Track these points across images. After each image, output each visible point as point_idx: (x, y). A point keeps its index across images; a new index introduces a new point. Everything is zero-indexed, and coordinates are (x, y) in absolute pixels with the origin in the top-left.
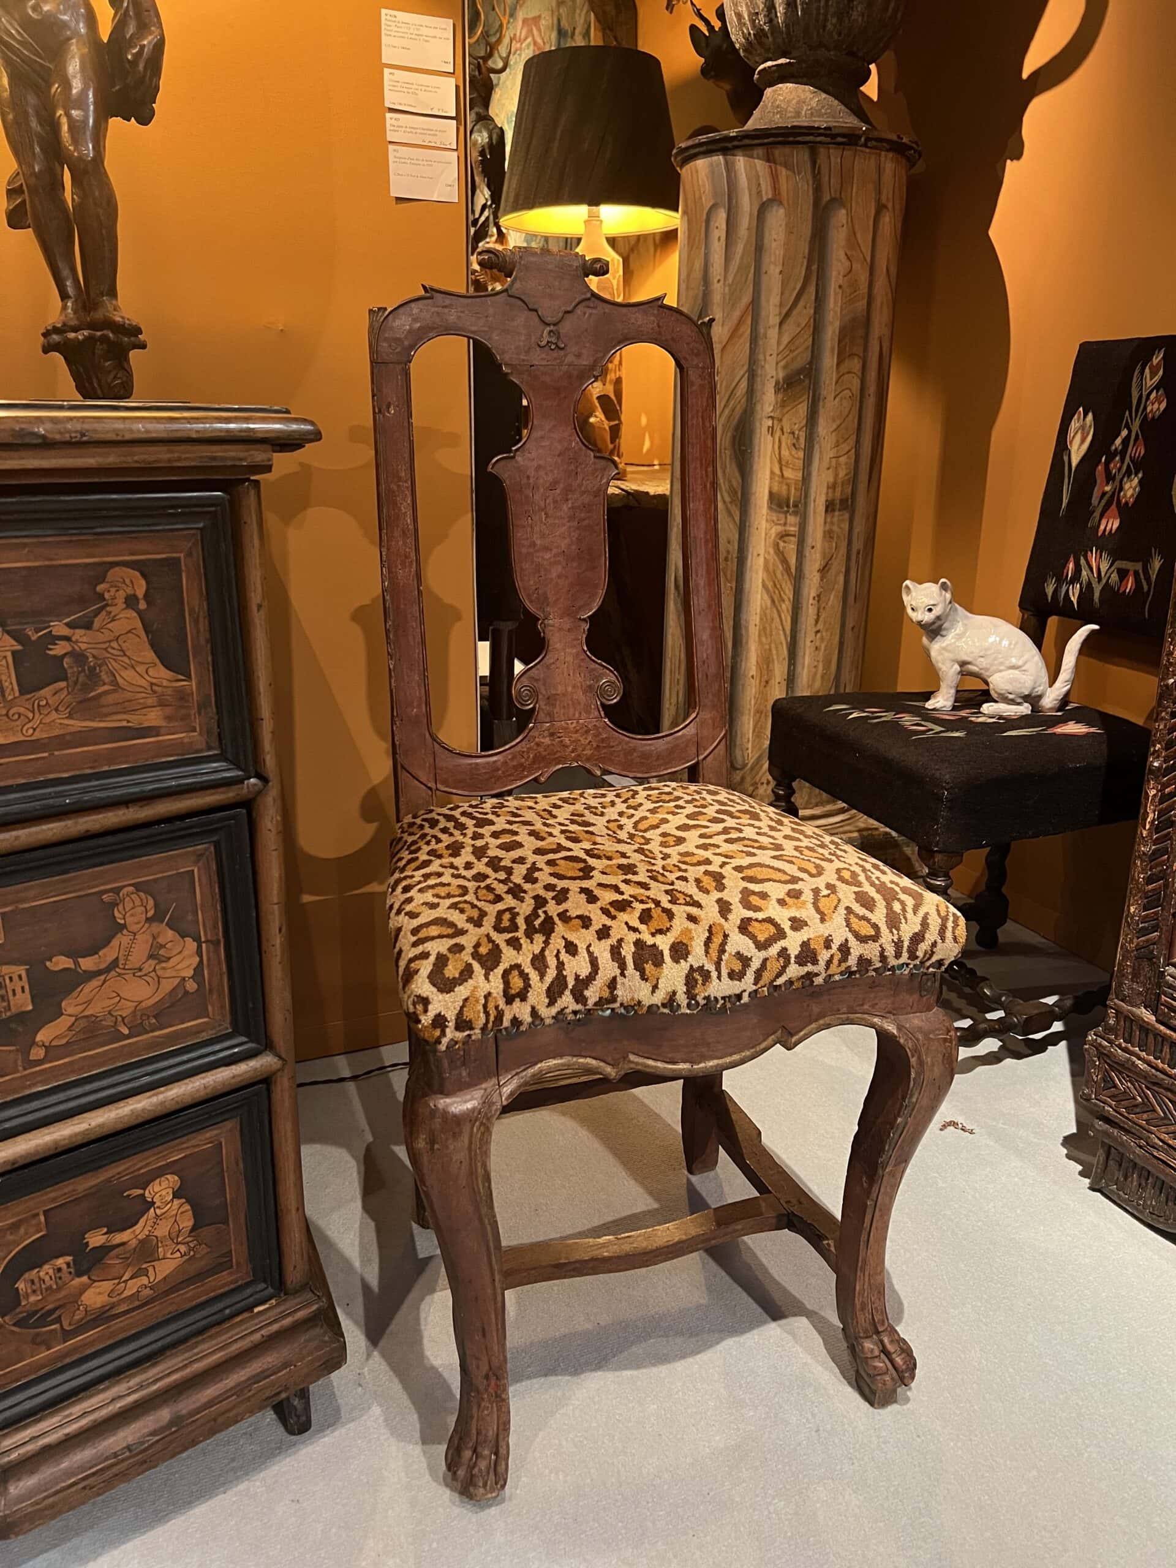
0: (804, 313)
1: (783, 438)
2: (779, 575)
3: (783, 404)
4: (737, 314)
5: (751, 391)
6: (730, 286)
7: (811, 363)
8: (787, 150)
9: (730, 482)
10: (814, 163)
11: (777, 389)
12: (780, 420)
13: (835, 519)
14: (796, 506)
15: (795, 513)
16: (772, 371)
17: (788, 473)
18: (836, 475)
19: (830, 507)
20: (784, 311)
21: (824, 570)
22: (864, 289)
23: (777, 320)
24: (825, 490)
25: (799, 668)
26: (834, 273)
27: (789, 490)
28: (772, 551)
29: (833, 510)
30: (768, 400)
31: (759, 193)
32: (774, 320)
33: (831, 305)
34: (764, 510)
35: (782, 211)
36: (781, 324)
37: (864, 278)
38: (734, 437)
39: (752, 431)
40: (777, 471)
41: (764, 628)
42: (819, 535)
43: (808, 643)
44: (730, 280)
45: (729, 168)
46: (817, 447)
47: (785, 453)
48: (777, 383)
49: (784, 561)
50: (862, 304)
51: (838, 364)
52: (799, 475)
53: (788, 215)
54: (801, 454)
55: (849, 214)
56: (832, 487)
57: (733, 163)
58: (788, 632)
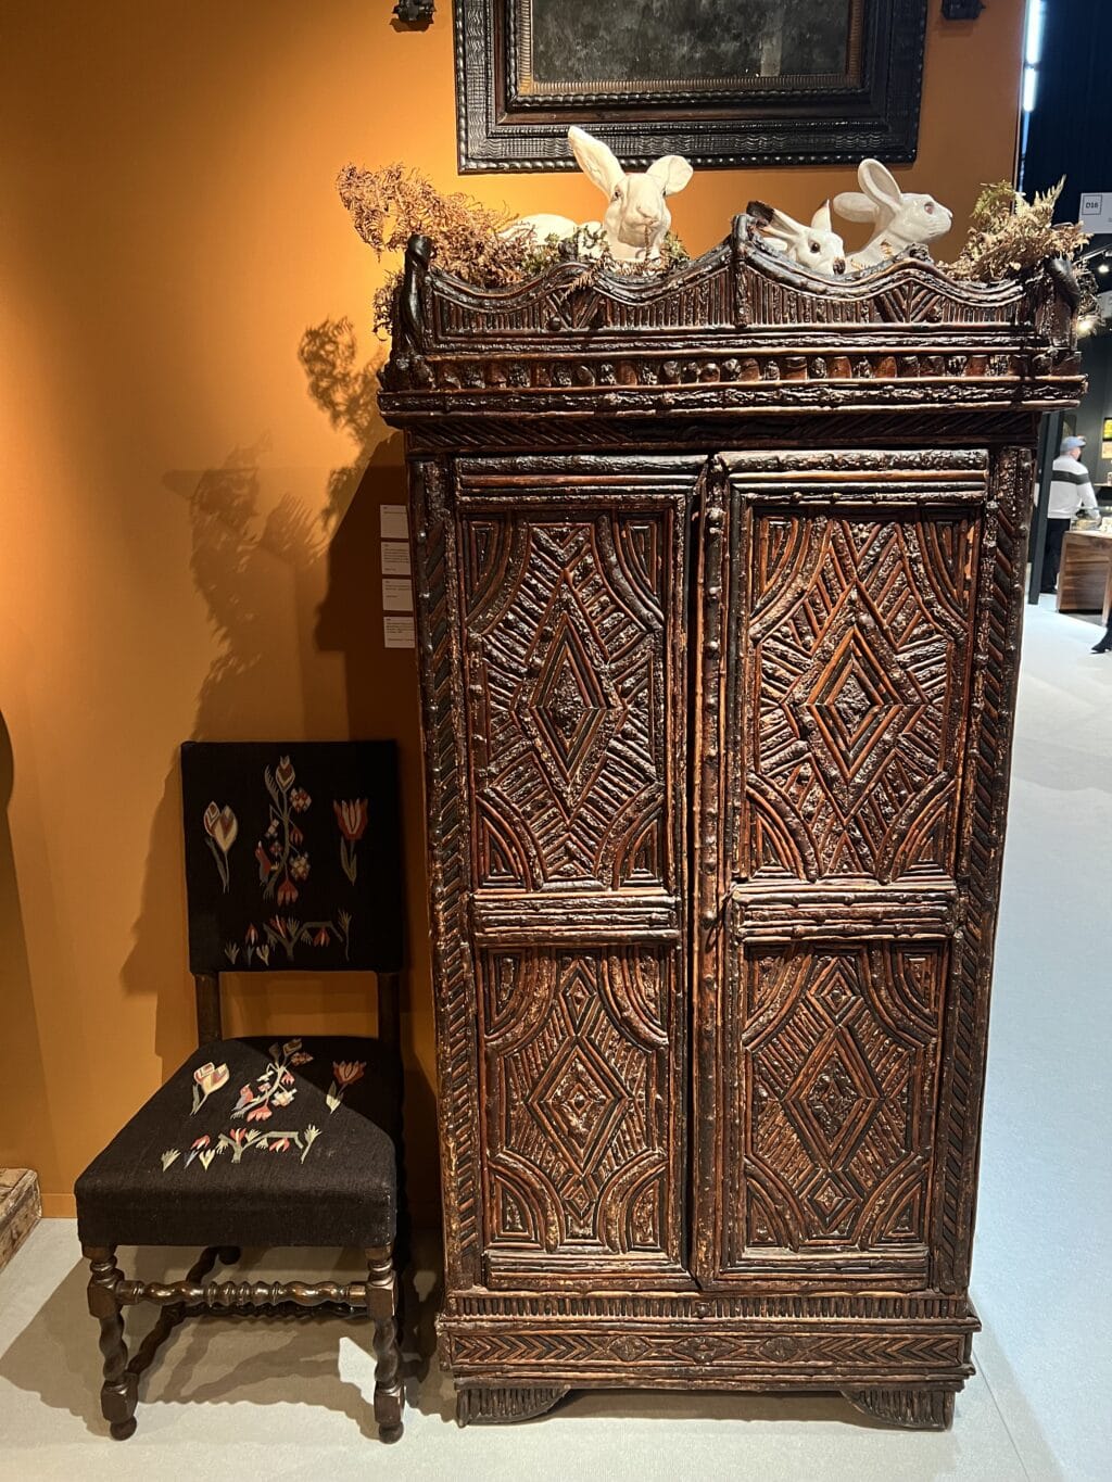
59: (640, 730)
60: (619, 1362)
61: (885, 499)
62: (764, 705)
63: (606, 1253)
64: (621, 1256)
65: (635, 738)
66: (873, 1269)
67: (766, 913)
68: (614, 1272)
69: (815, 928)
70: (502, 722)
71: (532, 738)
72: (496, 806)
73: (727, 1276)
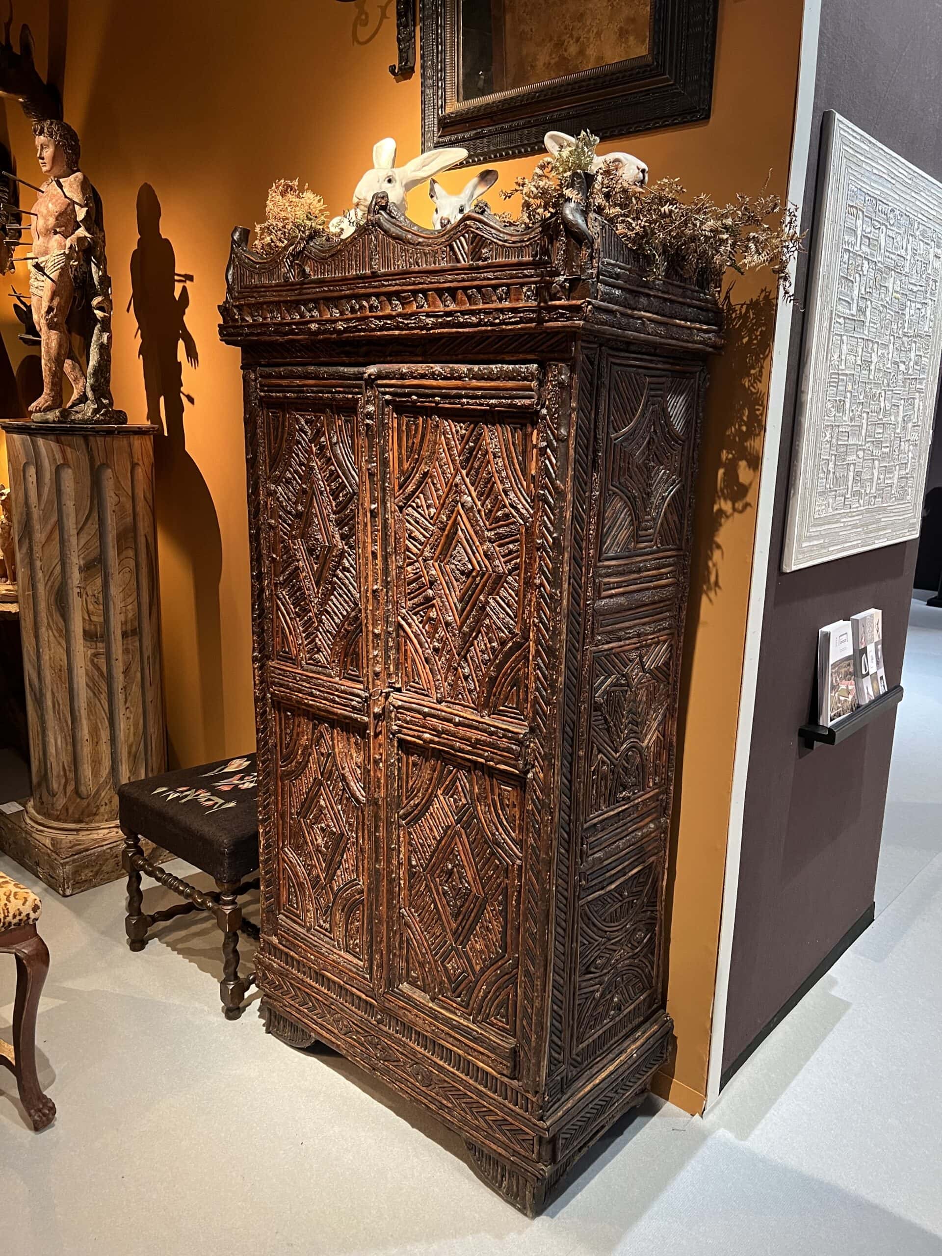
0: (93, 527)
1: (88, 599)
2: (97, 678)
3: (85, 579)
4: (49, 527)
5: (64, 571)
6: (43, 510)
7: (100, 555)
8: (70, 438)
9: (57, 624)
10: (87, 445)
11: (81, 570)
12: (85, 588)
13: (130, 642)
14: (102, 637)
15: (102, 642)
16: (76, 561)
17: (94, 618)
18: (126, 616)
19: (124, 635)
20: (80, 526)
21: (126, 672)
22: (130, 510)
23: (75, 532)
24: (120, 626)
25: (117, 732)
26: (109, 505)
27: (96, 628)
28: (89, 664)
29: (127, 637)
30: (76, 577)
31: (55, 460)
32: (73, 532)
33: (109, 522)
34: (82, 641)
35: (70, 471)
36: (78, 534)
37: (129, 506)
38: (56, 600)
39: (67, 595)
40: (87, 618)
41: (91, 711)
42: (120, 651)
43: (121, 716)
44: (42, 507)
45: (34, 444)
46: (111, 603)
47: (91, 607)
48: (80, 568)
49: (98, 669)
50: (129, 520)
51: (118, 554)
52: (102, 619)
53: (74, 473)
54: (101, 607)
55: (113, 470)
56: (125, 623)
57: (36, 442)
58: (107, 711)
59: (352, 566)
60: (336, 1031)
61: (468, 403)
62: (409, 558)
63: (334, 946)
64: (342, 953)
65: (349, 571)
66: (475, 1040)
67: (408, 718)
68: (333, 961)
69: (436, 739)
70: (284, 547)
71: (298, 561)
72: (283, 604)
73: (388, 996)
